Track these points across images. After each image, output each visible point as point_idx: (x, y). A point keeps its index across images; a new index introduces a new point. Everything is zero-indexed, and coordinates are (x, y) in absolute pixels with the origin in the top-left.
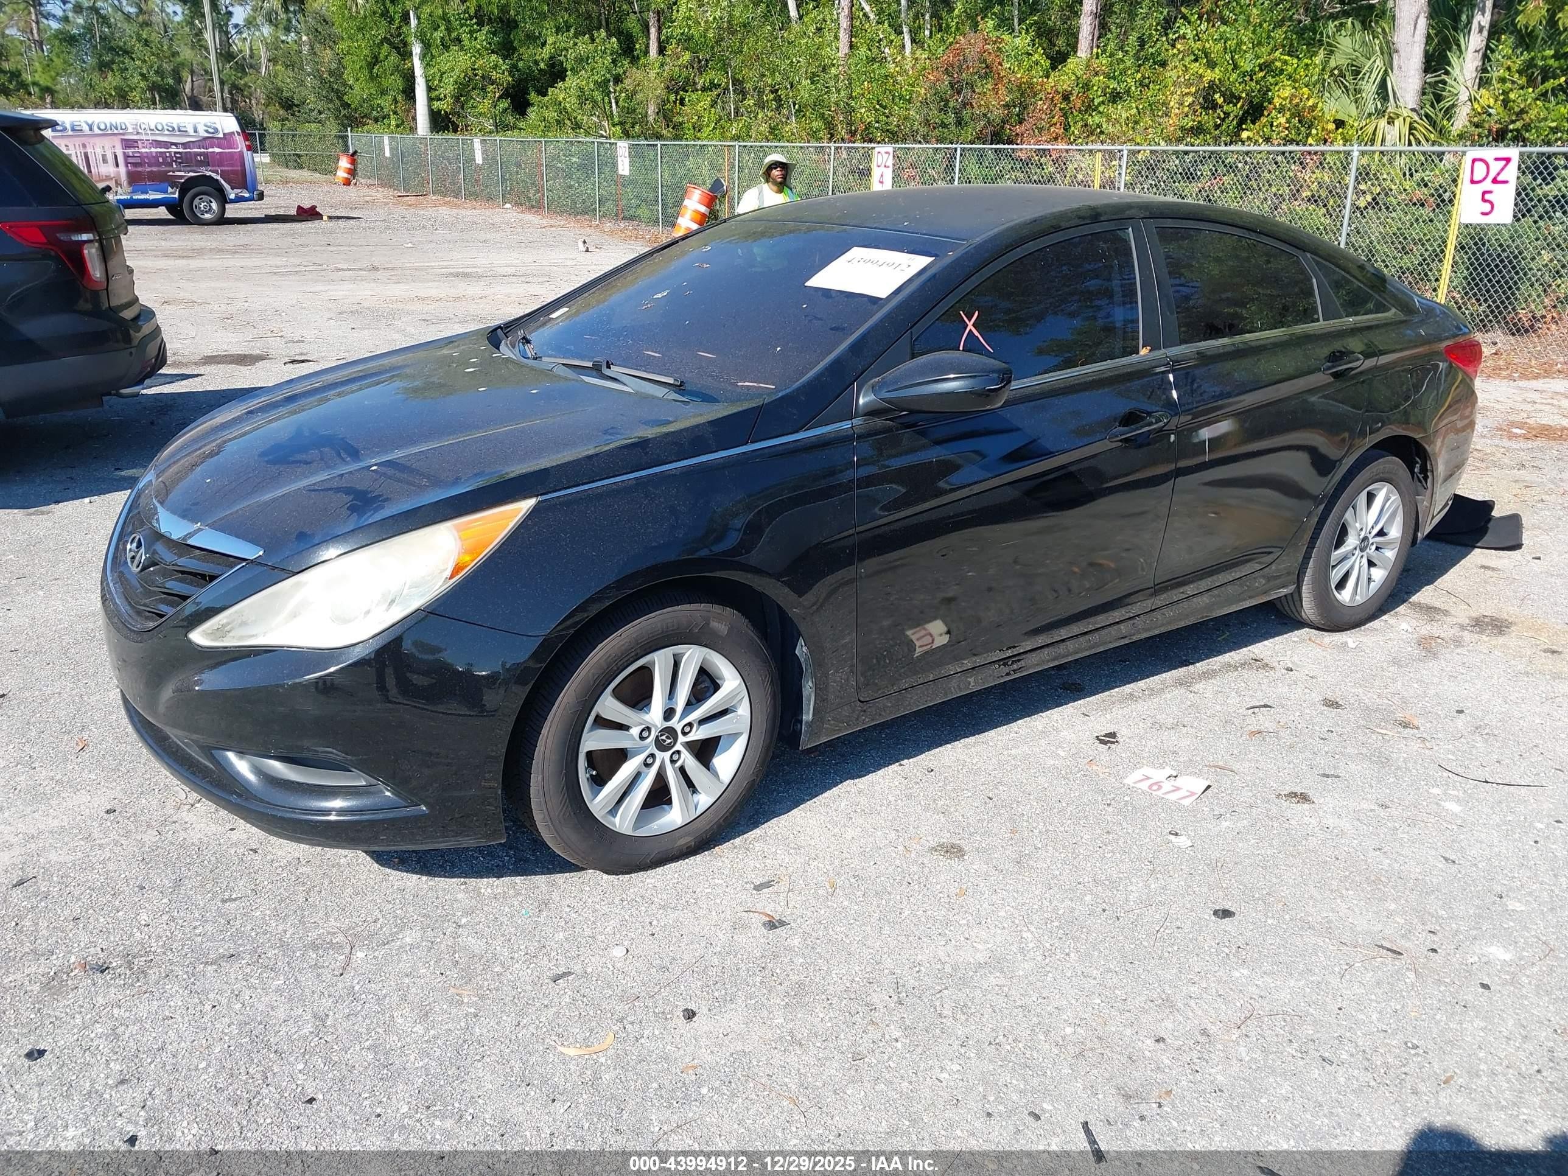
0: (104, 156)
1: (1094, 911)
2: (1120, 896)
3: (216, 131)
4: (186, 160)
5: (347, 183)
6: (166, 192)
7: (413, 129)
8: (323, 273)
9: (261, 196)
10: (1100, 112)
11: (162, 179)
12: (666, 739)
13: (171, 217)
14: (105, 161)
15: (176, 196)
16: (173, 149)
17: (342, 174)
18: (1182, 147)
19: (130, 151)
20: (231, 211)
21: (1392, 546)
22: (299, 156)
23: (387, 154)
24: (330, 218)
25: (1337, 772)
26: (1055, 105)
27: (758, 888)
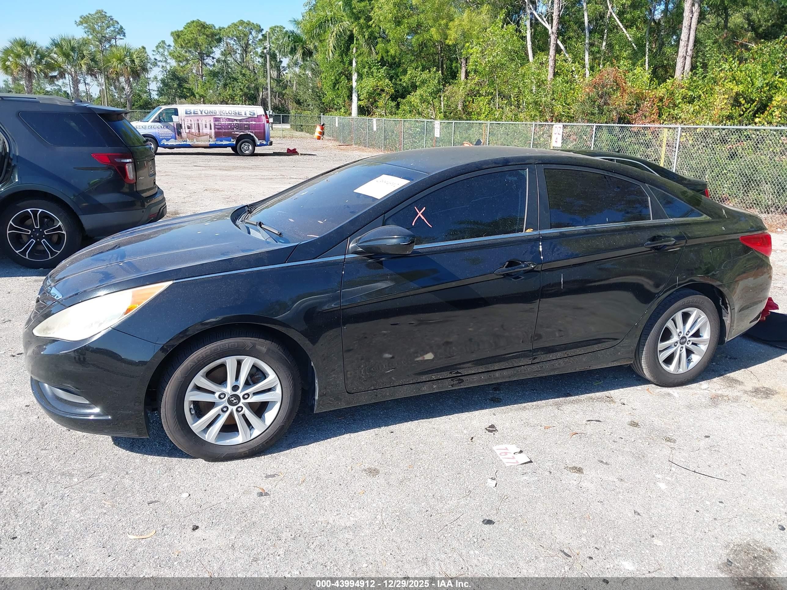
0: (206, 125)
1: (422, 511)
2: (441, 505)
3: (254, 114)
4: (240, 127)
5: (319, 138)
6: (230, 141)
7: (350, 114)
8: (283, 180)
9: (271, 144)
10: (679, 108)
11: (229, 135)
12: (234, 400)
13: (233, 152)
14: (206, 127)
15: (234, 143)
16: (235, 122)
17: (317, 134)
18: (720, 126)
19: (217, 123)
20: (258, 150)
21: (705, 343)
22: (302, 126)
23: (337, 126)
24: (301, 154)
25: (609, 462)
26: (654, 104)
27: (267, 477)
